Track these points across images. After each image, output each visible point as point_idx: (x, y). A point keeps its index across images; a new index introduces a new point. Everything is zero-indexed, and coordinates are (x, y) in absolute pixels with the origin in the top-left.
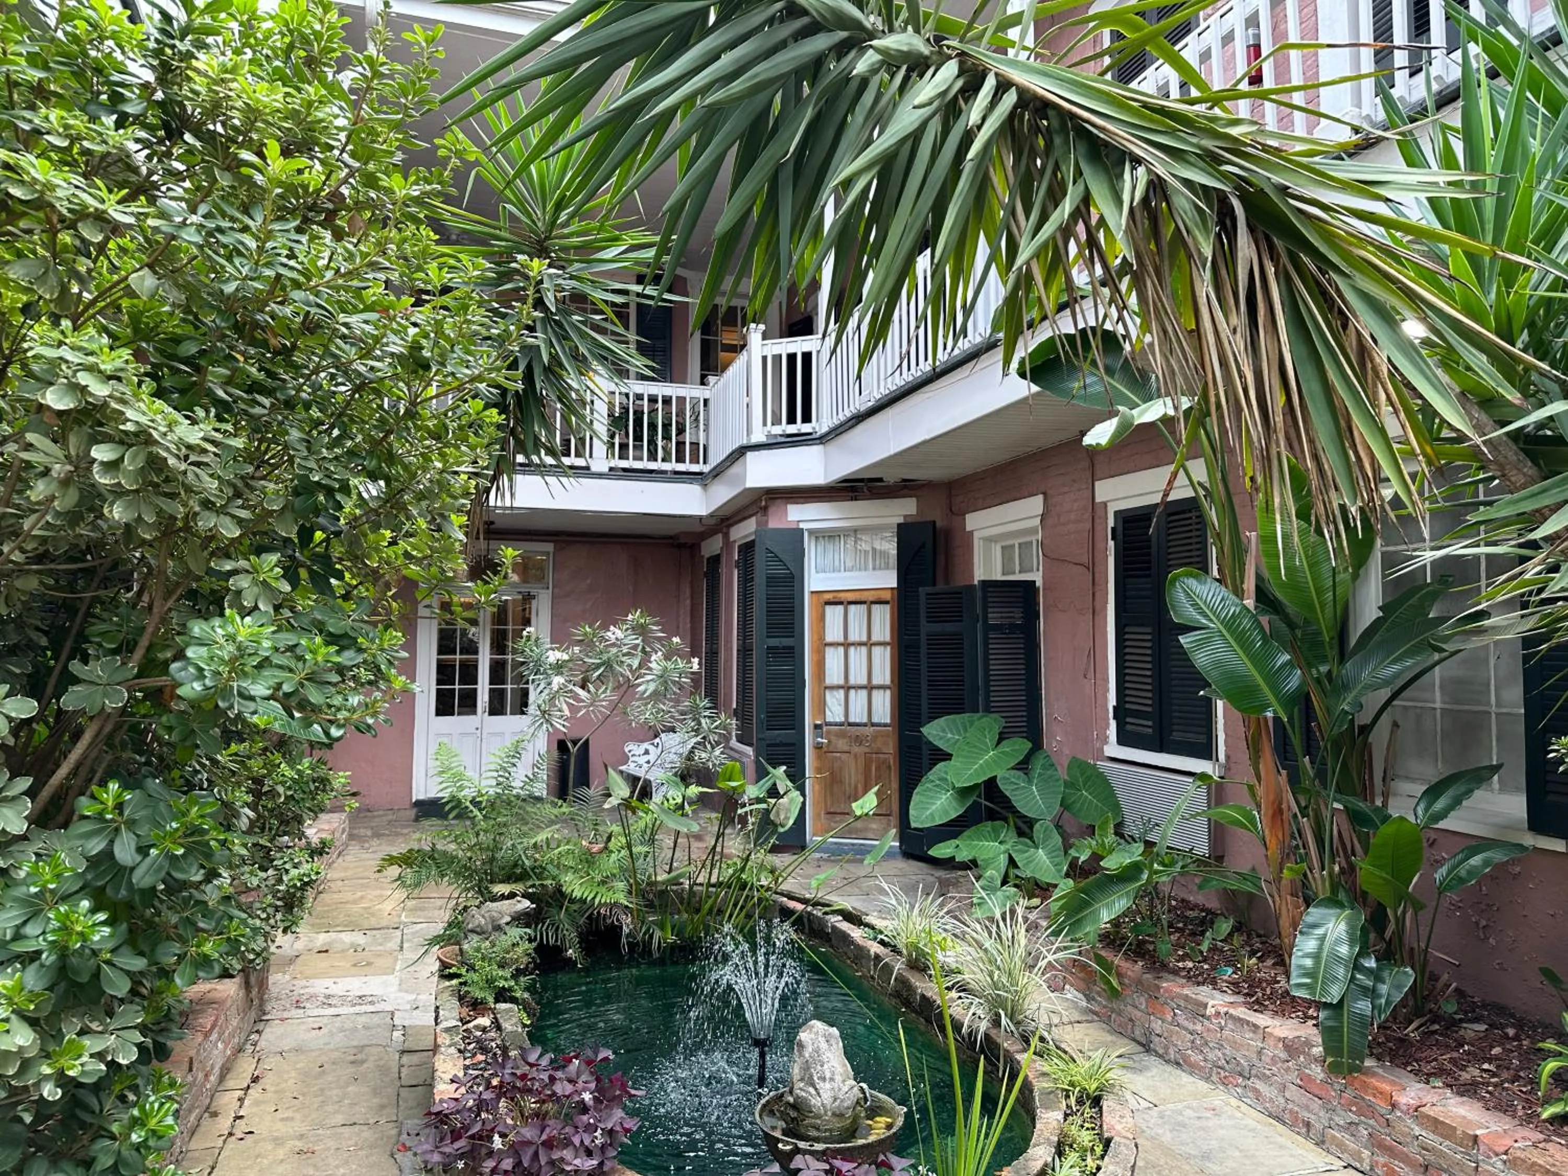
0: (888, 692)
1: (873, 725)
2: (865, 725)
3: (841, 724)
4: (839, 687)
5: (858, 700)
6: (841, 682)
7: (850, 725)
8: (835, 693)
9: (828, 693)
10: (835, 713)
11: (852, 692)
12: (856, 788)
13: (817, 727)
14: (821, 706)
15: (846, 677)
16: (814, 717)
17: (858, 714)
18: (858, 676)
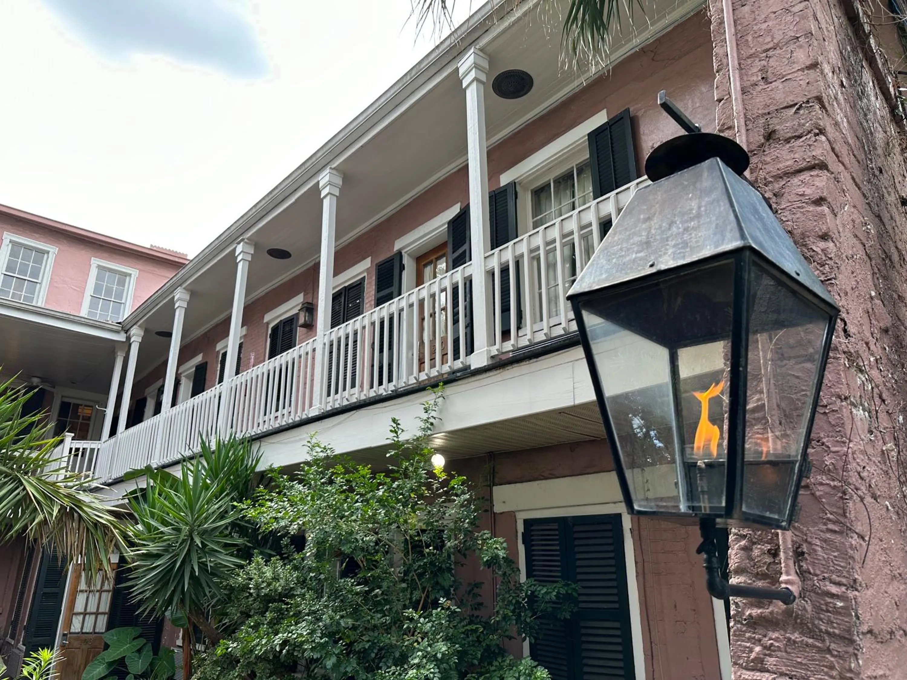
0: (106, 616)
1: (95, 633)
2: (91, 633)
3: (78, 633)
4: (80, 613)
5: (90, 621)
6: (83, 611)
7: (83, 633)
8: (78, 617)
9: (74, 616)
10: (76, 626)
11: (87, 616)
12: (80, 667)
13: (64, 635)
14: (69, 623)
15: (86, 609)
16: (63, 628)
17: (88, 628)
18: (92, 608)
